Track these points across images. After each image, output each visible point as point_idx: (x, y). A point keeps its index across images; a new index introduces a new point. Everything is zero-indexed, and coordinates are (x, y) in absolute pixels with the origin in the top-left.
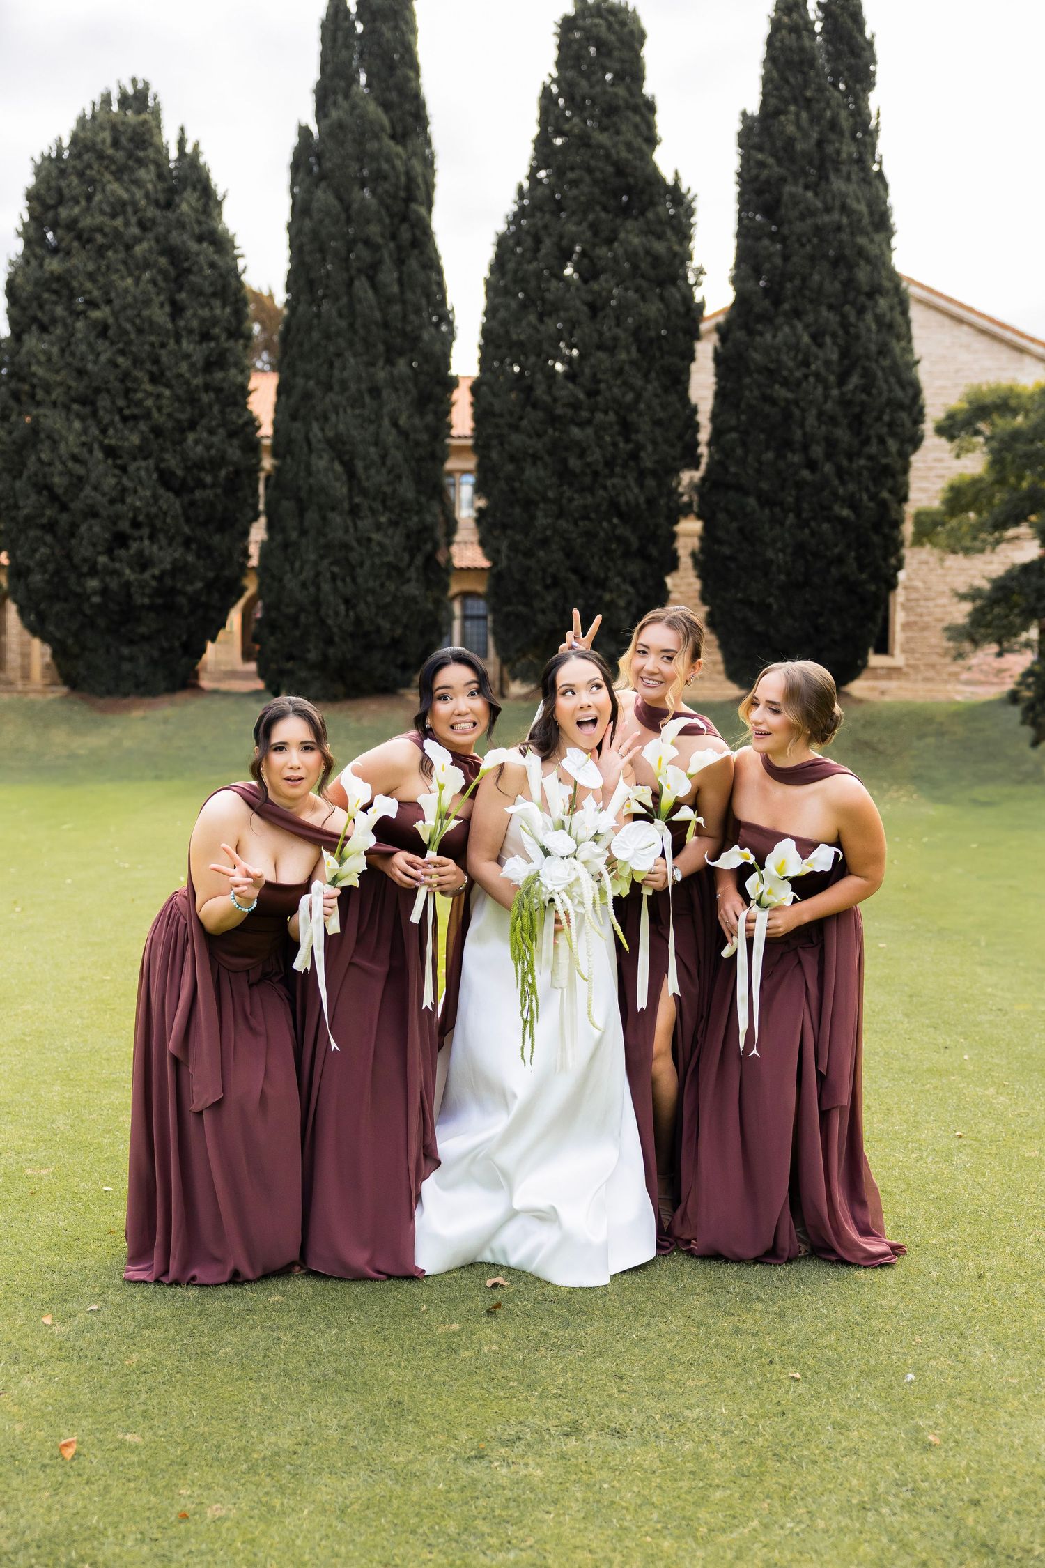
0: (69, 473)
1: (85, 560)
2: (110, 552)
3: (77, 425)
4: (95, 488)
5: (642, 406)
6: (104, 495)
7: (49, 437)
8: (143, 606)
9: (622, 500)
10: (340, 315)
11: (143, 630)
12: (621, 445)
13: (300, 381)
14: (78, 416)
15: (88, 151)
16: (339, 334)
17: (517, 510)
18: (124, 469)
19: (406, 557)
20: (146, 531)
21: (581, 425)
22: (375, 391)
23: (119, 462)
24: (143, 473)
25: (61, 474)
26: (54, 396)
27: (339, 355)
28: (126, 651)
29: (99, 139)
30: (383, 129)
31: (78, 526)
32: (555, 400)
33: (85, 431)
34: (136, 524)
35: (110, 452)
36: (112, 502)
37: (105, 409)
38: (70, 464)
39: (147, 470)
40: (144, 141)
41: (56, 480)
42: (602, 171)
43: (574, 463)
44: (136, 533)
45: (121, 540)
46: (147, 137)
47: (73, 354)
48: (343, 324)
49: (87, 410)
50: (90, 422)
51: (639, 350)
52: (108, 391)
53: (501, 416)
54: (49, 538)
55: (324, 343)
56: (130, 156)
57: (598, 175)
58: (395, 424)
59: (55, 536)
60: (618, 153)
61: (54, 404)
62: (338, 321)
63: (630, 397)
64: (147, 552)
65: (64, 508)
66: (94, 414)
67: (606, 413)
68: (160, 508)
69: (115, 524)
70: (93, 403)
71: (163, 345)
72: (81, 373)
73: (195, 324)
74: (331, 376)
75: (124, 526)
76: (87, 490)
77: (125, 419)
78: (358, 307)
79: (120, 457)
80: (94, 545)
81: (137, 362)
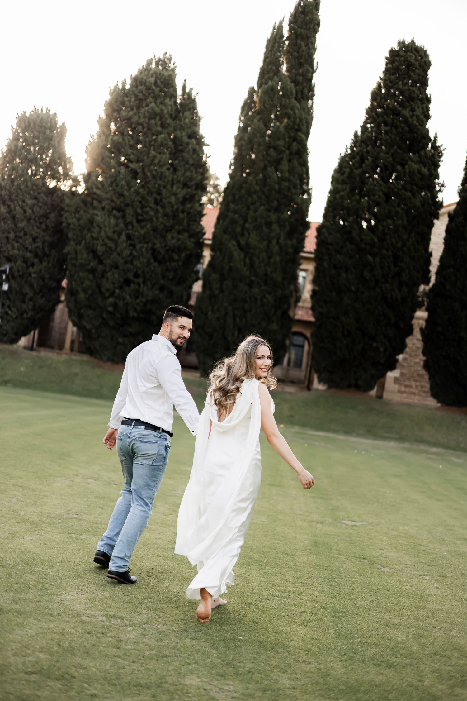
0: (105, 245)
1: (107, 290)
2: (121, 288)
3: (113, 221)
4: (119, 254)
5: (405, 249)
6: (123, 258)
7: (98, 225)
8: (133, 318)
9: (389, 295)
10: (257, 184)
11: (131, 330)
12: (392, 267)
13: (230, 214)
14: (115, 216)
15: (141, 85)
16: (255, 192)
17: (334, 294)
18: (134, 246)
19: (273, 311)
20: (141, 280)
21: (373, 255)
22: (269, 224)
23: (132, 242)
24: (144, 250)
25: (102, 245)
26: (103, 205)
27: (253, 203)
28: (120, 340)
29: (148, 80)
30: (292, 93)
31: (107, 273)
32: (361, 240)
33: (117, 225)
34: (136, 275)
35: (129, 237)
36: (126, 263)
37: (129, 214)
38: (106, 241)
39: (147, 249)
40: (168, 84)
41: (99, 248)
42: (402, 129)
43: (367, 274)
44: (136, 280)
45: (128, 282)
46: (170, 82)
47: (117, 185)
48: (257, 188)
49: (120, 214)
50: (120, 221)
51: (408, 221)
52: (132, 206)
53: (332, 245)
54: (91, 276)
55: (246, 196)
56: (161, 91)
57: (400, 130)
58: (278, 242)
59: (94, 276)
60: (413, 121)
61: (103, 209)
62: (255, 186)
63: (400, 244)
64: (141, 290)
65: (101, 262)
66: (124, 217)
67: (387, 250)
68: (150, 269)
69: (125, 274)
70: (123, 211)
71: (165, 187)
72: (121, 195)
73: (182, 179)
74: (248, 214)
75: (130, 275)
76: (115, 254)
77: (139, 221)
78: (268, 180)
79: (133, 240)
80: (113, 283)
81: (150, 193)
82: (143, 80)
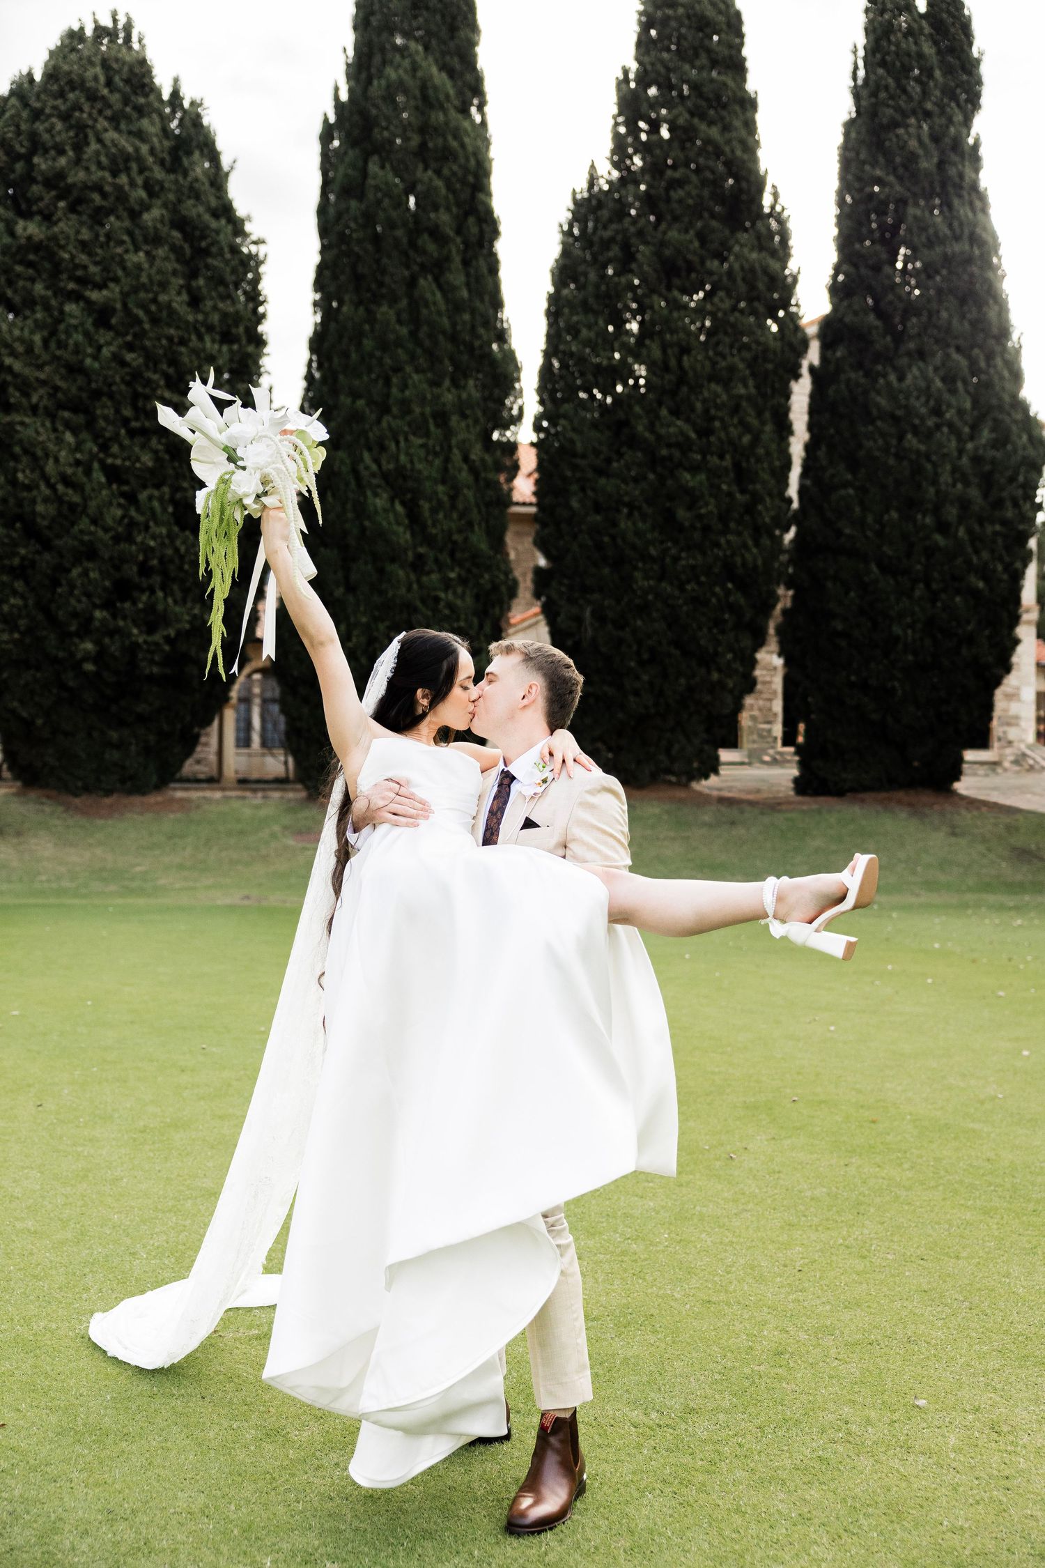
0: (59, 500)
1: (75, 615)
2: (107, 605)
3: (69, 437)
4: (94, 522)
5: (761, 451)
6: (106, 530)
7: (26, 451)
8: (150, 678)
9: (738, 560)
10: (399, 321)
11: (142, 708)
12: (738, 496)
13: (345, 400)
14: (68, 425)
15: (73, 89)
16: (399, 343)
17: (606, 571)
18: (131, 498)
19: (475, 621)
20: (157, 579)
21: (694, 469)
22: (441, 418)
23: (125, 488)
24: (156, 504)
25: (46, 500)
26: (34, 399)
27: (397, 369)
28: (114, 735)
29: (89, 74)
31: (68, 571)
32: (659, 438)
33: (78, 447)
34: (145, 570)
35: (113, 475)
36: (117, 539)
37: (106, 418)
38: (60, 487)
39: (161, 499)
40: (143, 86)
41: (40, 508)
42: (713, 172)
43: (682, 514)
44: (145, 583)
45: (123, 590)
46: (146, 80)
47: (61, 345)
48: (404, 331)
49: (80, 419)
50: (84, 435)
51: (757, 387)
52: (111, 396)
53: (584, 456)
54: (19, 585)
55: (378, 354)
56: (126, 101)
57: (708, 175)
58: (466, 459)
59: (27, 583)
60: (733, 151)
61: (34, 410)
62: (398, 327)
63: (746, 439)
64: (160, 607)
65: (46, 545)
66: (90, 424)
67: (721, 457)
68: (177, 550)
69: (117, 568)
70: (87, 411)
71: (183, 342)
72: (75, 370)
73: (215, 318)
74: (388, 395)
75: (131, 571)
76: (84, 523)
77: (132, 433)
78: (424, 311)
79: (127, 483)
80: (88, 595)
81: (151, 359)
82: (74, 77)
